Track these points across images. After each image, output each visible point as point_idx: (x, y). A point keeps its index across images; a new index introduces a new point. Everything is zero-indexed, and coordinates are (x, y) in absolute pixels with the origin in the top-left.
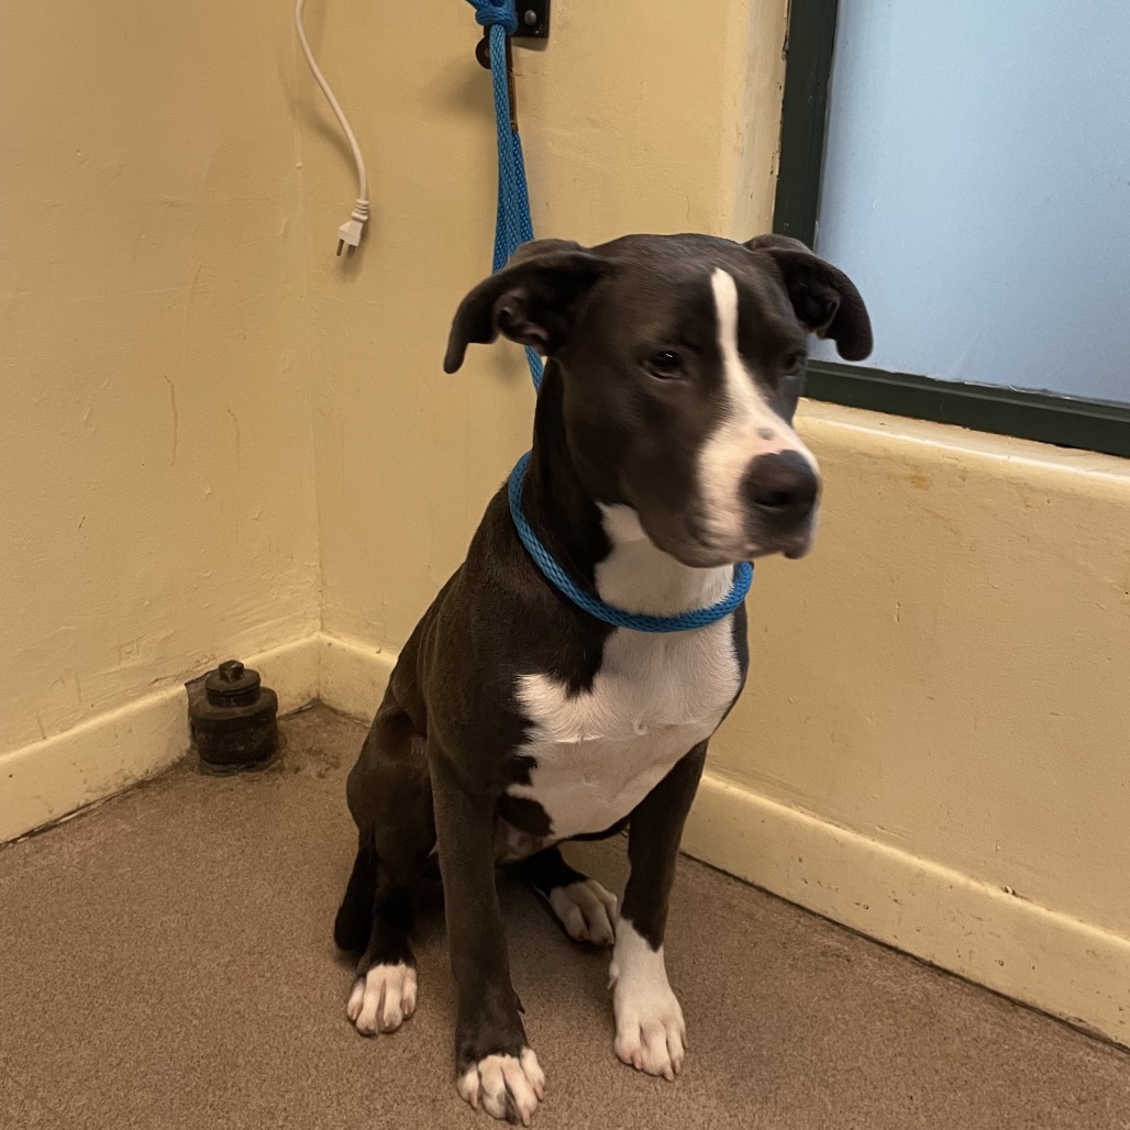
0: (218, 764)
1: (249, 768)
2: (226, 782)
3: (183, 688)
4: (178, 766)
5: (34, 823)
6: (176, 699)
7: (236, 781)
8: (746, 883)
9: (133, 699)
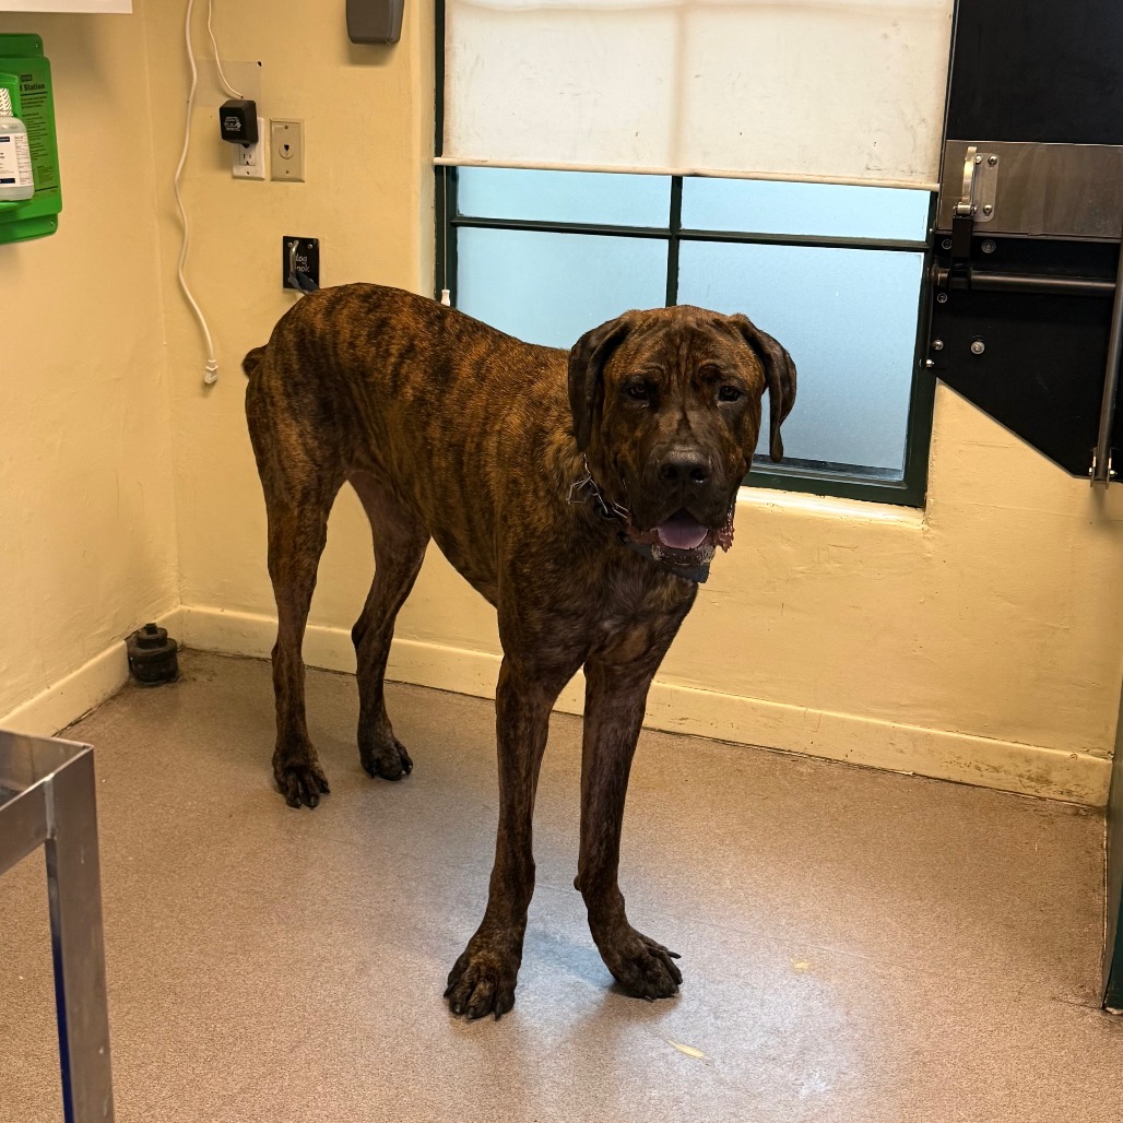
0: (150, 681)
1: (168, 681)
2: (158, 690)
3: (124, 642)
4: (126, 685)
5: (71, 719)
6: (121, 648)
7: (164, 688)
8: (454, 692)
9: (104, 649)
